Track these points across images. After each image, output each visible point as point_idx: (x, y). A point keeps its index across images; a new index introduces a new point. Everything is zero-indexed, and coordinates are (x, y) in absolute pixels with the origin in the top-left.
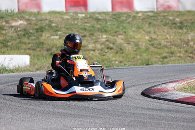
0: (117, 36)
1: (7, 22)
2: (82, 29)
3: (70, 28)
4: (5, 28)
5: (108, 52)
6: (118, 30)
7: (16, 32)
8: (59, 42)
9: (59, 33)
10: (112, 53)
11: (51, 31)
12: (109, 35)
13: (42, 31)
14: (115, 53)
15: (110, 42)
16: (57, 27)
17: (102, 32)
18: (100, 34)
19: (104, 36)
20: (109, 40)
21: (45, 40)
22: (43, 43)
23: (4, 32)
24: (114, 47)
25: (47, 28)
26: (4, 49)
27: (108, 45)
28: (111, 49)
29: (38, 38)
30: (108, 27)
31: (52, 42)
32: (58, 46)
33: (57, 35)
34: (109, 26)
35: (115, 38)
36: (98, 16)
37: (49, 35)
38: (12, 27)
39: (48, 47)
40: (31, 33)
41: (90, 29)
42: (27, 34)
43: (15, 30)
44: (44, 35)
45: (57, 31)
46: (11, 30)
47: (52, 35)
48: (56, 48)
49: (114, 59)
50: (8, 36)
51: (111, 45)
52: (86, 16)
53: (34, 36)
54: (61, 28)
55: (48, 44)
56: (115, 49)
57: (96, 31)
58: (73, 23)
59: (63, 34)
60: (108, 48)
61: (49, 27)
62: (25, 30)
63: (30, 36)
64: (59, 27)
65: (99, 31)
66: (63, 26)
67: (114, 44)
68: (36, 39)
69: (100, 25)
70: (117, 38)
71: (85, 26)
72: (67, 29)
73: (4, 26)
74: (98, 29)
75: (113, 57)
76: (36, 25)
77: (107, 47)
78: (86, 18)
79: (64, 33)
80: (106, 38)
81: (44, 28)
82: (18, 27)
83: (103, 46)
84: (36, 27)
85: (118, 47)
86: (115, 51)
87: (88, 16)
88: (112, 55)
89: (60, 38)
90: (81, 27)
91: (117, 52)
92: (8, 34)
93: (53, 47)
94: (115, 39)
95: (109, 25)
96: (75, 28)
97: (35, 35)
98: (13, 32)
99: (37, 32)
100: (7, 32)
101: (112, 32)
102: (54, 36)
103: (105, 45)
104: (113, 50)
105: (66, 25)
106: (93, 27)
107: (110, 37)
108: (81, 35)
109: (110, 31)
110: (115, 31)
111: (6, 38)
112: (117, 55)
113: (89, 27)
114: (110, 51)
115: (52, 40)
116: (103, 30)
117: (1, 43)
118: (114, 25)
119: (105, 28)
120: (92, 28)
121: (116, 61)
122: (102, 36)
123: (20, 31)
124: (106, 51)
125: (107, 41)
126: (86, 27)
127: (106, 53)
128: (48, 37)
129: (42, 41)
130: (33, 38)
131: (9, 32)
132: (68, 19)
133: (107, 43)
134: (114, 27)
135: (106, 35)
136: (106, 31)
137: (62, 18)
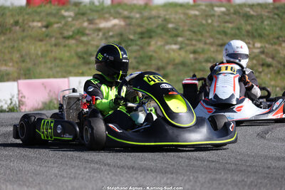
0: (280, 45)
1: (91, 22)
2: (219, 32)
3: (199, 31)
4: (87, 32)
5: (263, 71)
6: (281, 34)
7: (106, 38)
8: (179, 55)
9: (180, 39)
10: (270, 72)
11: (165, 37)
12: (267, 42)
13: (151, 37)
14: (275, 73)
15: (267, 55)
16: (176, 29)
17: (253, 37)
18: (251, 42)
19: (258, 45)
20: (266, 50)
21: (155, 52)
22: (151, 58)
23: (84, 39)
24: (274, 63)
25: (159, 31)
26: (84, 68)
27: (262, 59)
28: (269, 66)
29: (142, 48)
30: (265, 29)
31: (167, 55)
32: (177, 61)
33: (175, 44)
34: (267, 27)
35: (276, 47)
36: (248, 9)
37: (162, 43)
38: (99, 30)
39: (160, 64)
40: (132, 40)
41: (233, 32)
42: (125, 41)
43: (104, 34)
44: (153, 42)
45: (177, 36)
46: (98, 35)
47: (167, 43)
48: (173, 65)
49: (273, 83)
50: (93, 45)
51: (269, 60)
52: (228, 10)
53: (136, 45)
54: (183, 31)
55: (160, 59)
56: (276, 67)
57: (244, 35)
58: (204, 22)
59: (187, 42)
60: (263, 65)
61: (163, 29)
62: (121, 35)
63: (129, 46)
64: (181, 29)
65: (248, 36)
66: (186, 28)
67: (273, 58)
68: (139, 51)
69: (252, 25)
70: (280, 48)
71: (224, 27)
72: (194, 32)
73: (85, 29)
74: (248, 32)
75: (271, 80)
76: (140, 26)
77: (261, 63)
78: (228, 15)
79: (188, 39)
80: (261, 47)
81: (154, 32)
82: (109, 30)
83: (255, 62)
84: (139, 30)
85: (280, 63)
86: (276, 70)
87: (232, 10)
88: (269, 76)
89: (180, 49)
90: (218, 29)
91: (279, 72)
92: (92, 42)
93: (168, 64)
94: (276, 50)
95: (268, 25)
96: (208, 32)
97: (139, 43)
98: (101, 39)
99: (142, 38)
100: (90, 38)
101: (271, 37)
102: (171, 44)
103: (258, 61)
104: (271, 69)
105: (192, 26)
106: (238, 29)
107: (267, 45)
108: (217, 42)
109: (268, 36)
110: (276, 36)
111: (87, 50)
112: (279, 77)
113: (232, 29)
114: (266, 70)
115: (167, 52)
116: (255, 34)
117: (80, 57)
118: (275, 25)
119: (259, 31)
120: (237, 32)
121: (276, 87)
122: (254, 45)
123: (112, 37)
124: (260, 70)
125: (263, 52)
126: (226, 30)
127: (260, 73)
128: (161, 46)
129: (150, 53)
130: (135, 48)
131: (93, 39)
132: (196, 16)
133: (263, 56)
134: (275, 28)
135: (261, 42)
136: (260, 36)
137: (185, 14)
